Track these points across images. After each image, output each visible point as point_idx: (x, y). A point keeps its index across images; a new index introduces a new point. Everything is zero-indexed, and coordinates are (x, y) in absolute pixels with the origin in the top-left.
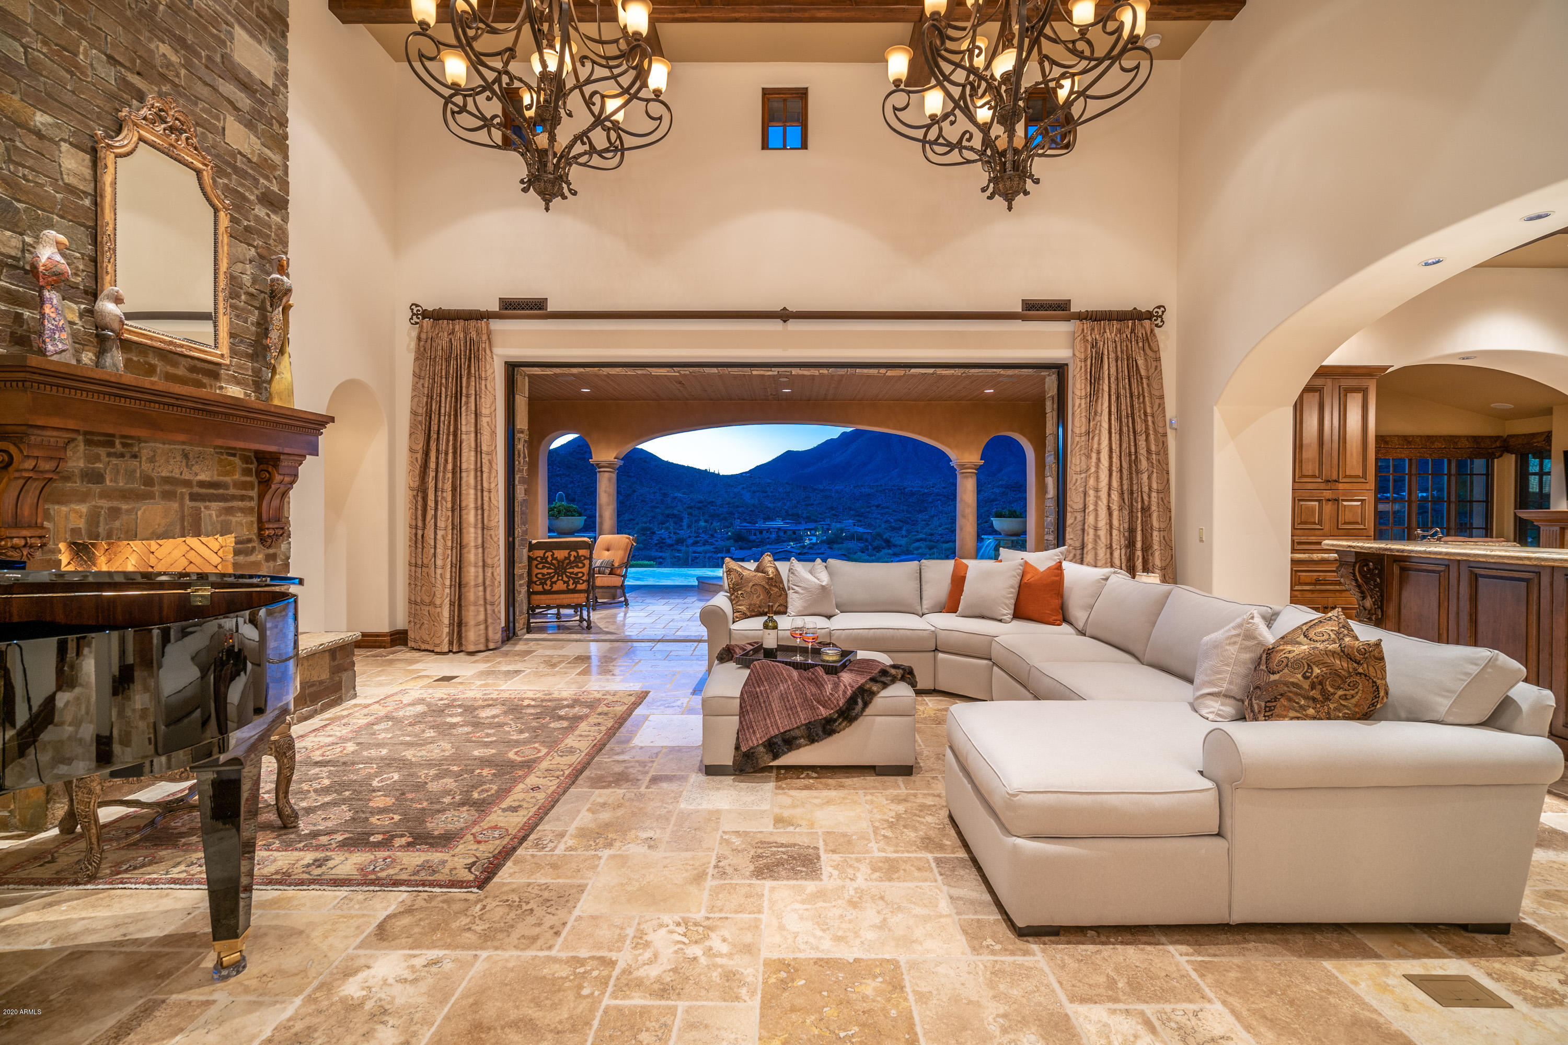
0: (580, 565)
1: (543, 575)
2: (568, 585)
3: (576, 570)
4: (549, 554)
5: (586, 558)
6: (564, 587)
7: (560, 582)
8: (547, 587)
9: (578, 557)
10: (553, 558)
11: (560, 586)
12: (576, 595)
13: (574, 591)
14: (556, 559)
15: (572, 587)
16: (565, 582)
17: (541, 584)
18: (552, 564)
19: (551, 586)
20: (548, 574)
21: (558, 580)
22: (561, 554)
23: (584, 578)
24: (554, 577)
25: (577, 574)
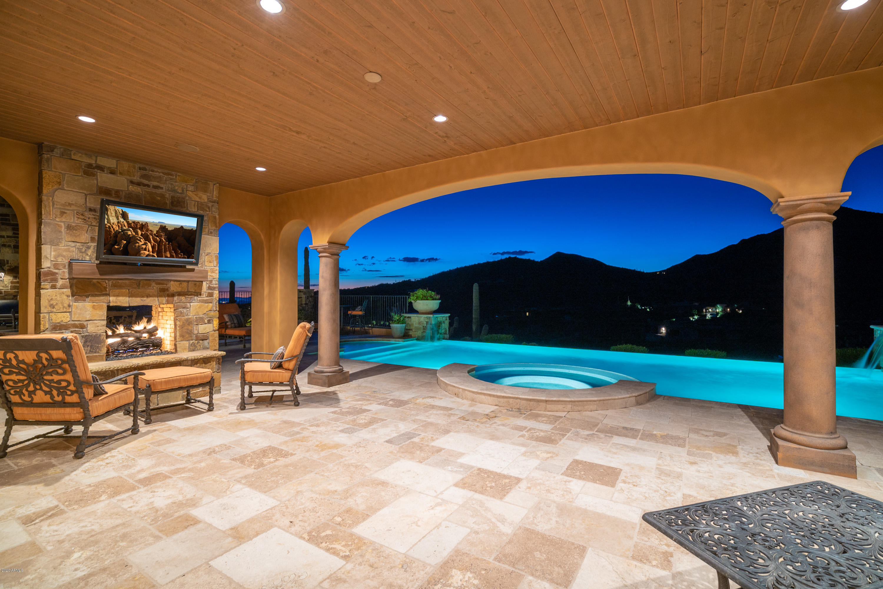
0: (60, 371)
1: (15, 382)
2: (52, 397)
3: (56, 378)
4: (10, 356)
5: (63, 362)
6: (47, 399)
7: (39, 393)
8: (26, 398)
9: (51, 359)
10: (19, 362)
11: (40, 397)
12: (68, 410)
13: (64, 404)
14: (23, 362)
15: (59, 399)
16: (46, 393)
17: (16, 393)
18: (18, 367)
19: (30, 396)
20: (20, 381)
21: (36, 389)
22: (29, 356)
23: (72, 387)
24: (28, 385)
25: (59, 382)
